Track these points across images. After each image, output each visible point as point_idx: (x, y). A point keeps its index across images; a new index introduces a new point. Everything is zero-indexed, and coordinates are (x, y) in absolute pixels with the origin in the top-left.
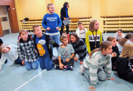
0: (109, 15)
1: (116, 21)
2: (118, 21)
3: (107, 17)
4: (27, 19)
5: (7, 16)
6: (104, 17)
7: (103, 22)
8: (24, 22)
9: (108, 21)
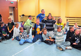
0: (70, 16)
1: (74, 20)
2: (75, 20)
3: (69, 18)
4: (23, 15)
5: (12, 12)
6: (67, 17)
7: (66, 20)
8: (22, 17)
9: (69, 20)
